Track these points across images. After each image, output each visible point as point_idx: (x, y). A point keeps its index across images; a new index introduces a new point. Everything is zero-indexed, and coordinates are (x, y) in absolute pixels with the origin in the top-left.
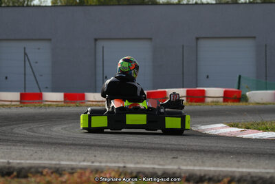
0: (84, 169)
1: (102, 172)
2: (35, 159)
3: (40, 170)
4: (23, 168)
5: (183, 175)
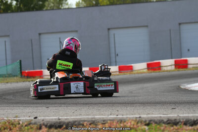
1: (125, 122)
3: (81, 123)
4: (69, 122)
5: (182, 121)
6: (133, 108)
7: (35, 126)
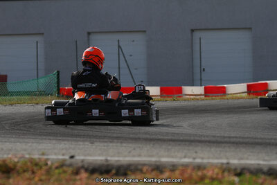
0: (186, 166)
1: (204, 169)
2: (134, 156)
3: (140, 167)
4: (122, 166)
6: (220, 149)
7: (70, 170)
